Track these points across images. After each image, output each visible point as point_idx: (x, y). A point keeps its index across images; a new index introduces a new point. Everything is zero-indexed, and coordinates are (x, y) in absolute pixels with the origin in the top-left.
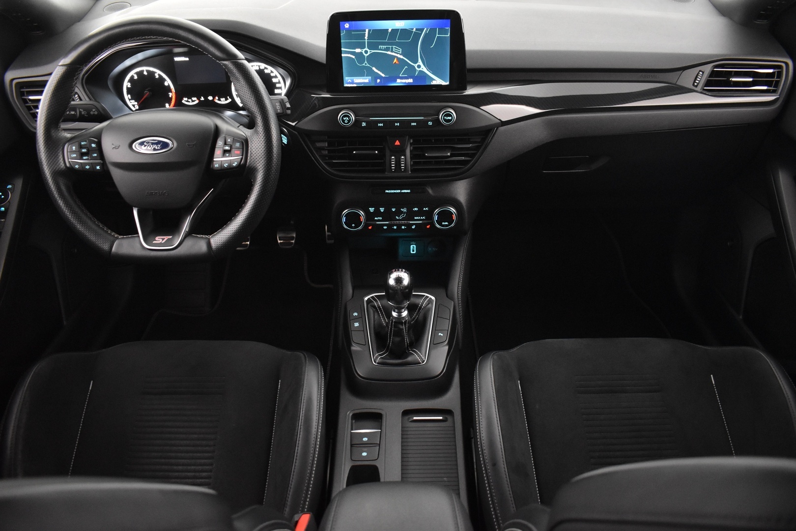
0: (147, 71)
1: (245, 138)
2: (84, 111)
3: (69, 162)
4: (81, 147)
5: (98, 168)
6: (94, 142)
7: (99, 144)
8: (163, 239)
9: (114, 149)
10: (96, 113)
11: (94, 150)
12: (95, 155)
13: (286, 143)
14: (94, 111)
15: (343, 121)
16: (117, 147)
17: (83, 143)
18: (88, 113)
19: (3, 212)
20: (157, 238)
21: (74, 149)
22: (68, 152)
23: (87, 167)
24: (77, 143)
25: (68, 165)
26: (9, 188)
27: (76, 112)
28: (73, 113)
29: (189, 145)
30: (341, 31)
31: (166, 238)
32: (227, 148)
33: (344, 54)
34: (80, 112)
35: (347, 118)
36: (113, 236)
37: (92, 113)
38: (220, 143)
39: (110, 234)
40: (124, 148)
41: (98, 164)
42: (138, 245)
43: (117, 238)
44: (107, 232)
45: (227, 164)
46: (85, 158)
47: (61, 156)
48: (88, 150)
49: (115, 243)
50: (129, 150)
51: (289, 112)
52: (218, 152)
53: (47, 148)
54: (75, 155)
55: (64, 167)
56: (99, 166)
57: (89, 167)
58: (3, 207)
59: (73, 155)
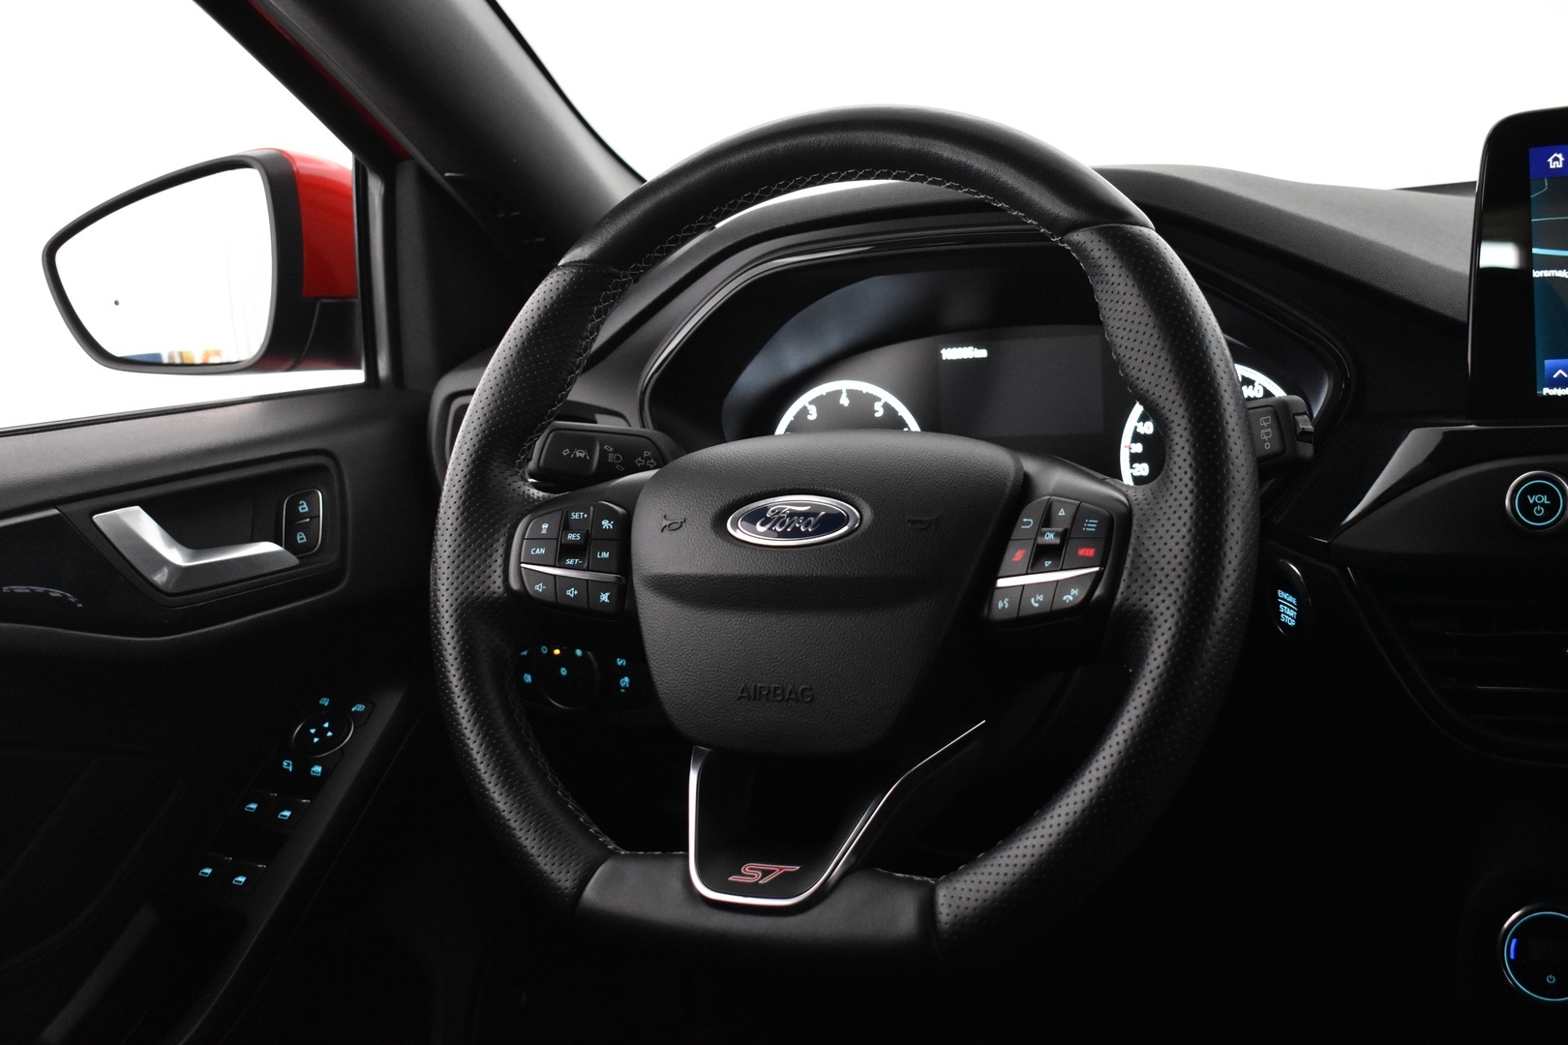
0: (851, 393)
1: (1123, 509)
2: (613, 452)
3: (520, 569)
4: (567, 526)
5: (604, 597)
6: (611, 515)
7: (625, 525)
8: (766, 873)
9: (667, 532)
11: (604, 541)
12: (605, 555)
13: (1292, 623)
14: (648, 458)
15: (1527, 508)
16: (674, 526)
17: (575, 516)
18: (628, 461)
19: (315, 777)
20: (746, 869)
21: (544, 531)
22: (523, 539)
23: (571, 593)
24: (557, 516)
25: (514, 585)
26: (356, 713)
27: (591, 453)
28: (580, 454)
29: (915, 522)
30: (1533, 184)
31: (778, 870)
32: (1050, 538)
33: (1540, 269)
34: (604, 454)
35: (1545, 499)
36: (603, 845)
38: (1028, 522)
39: (594, 838)
40: (699, 527)
41: (604, 586)
42: (676, 884)
43: (612, 854)
44: (583, 829)
45: (1041, 598)
46: (570, 562)
47: (501, 551)
48: (586, 536)
49: (601, 869)
50: (711, 536)
51: (1307, 450)
52: (1017, 554)
53: (466, 519)
54: (543, 551)
55: (499, 588)
56: (607, 594)
57: (576, 592)
58: (319, 764)
59: (538, 552)
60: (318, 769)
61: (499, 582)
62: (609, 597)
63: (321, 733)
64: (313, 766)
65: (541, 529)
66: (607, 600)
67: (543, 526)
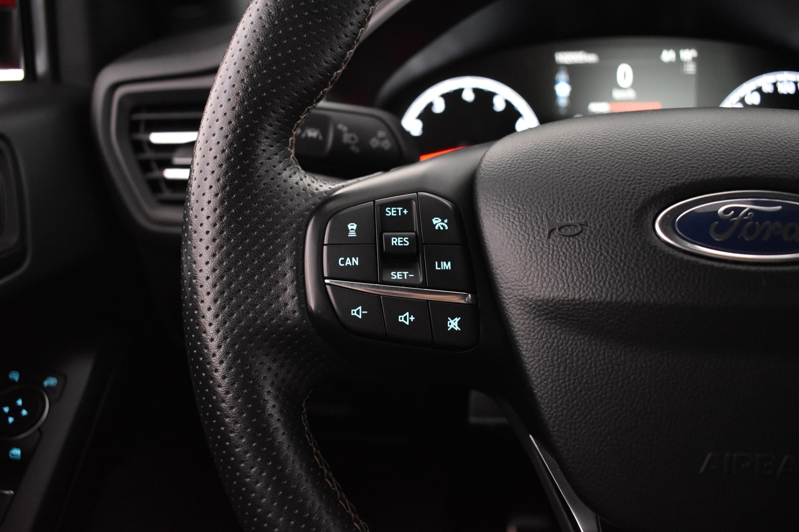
2: (350, 131)
5: (454, 324)
10: (387, 145)
11: (441, 246)
12: (446, 266)
14: (382, 139)
17: (391, 212)
18: (363, 143)
19: (14, 461)
21: (352, 234)
22: (322, 244)
23: (406, 318)
26: (49, 387)
28: (312, 133)
34: (337, 134)
37: (374, 143)
46: (396, 276)
47: (287, 263)
48: (416, 240)
54: (356, 261)
55: (294, 312)
56: (457, 320)
57: (412, 318)
58: (17, 447)
59: (348, 262)
60: (16, 452)
61: (292, 305)
62: (459, 324)
63: (15, 411)
64: (11, 448)
65: (348, 231)
66: (457, 328)
67: (350, 227)
